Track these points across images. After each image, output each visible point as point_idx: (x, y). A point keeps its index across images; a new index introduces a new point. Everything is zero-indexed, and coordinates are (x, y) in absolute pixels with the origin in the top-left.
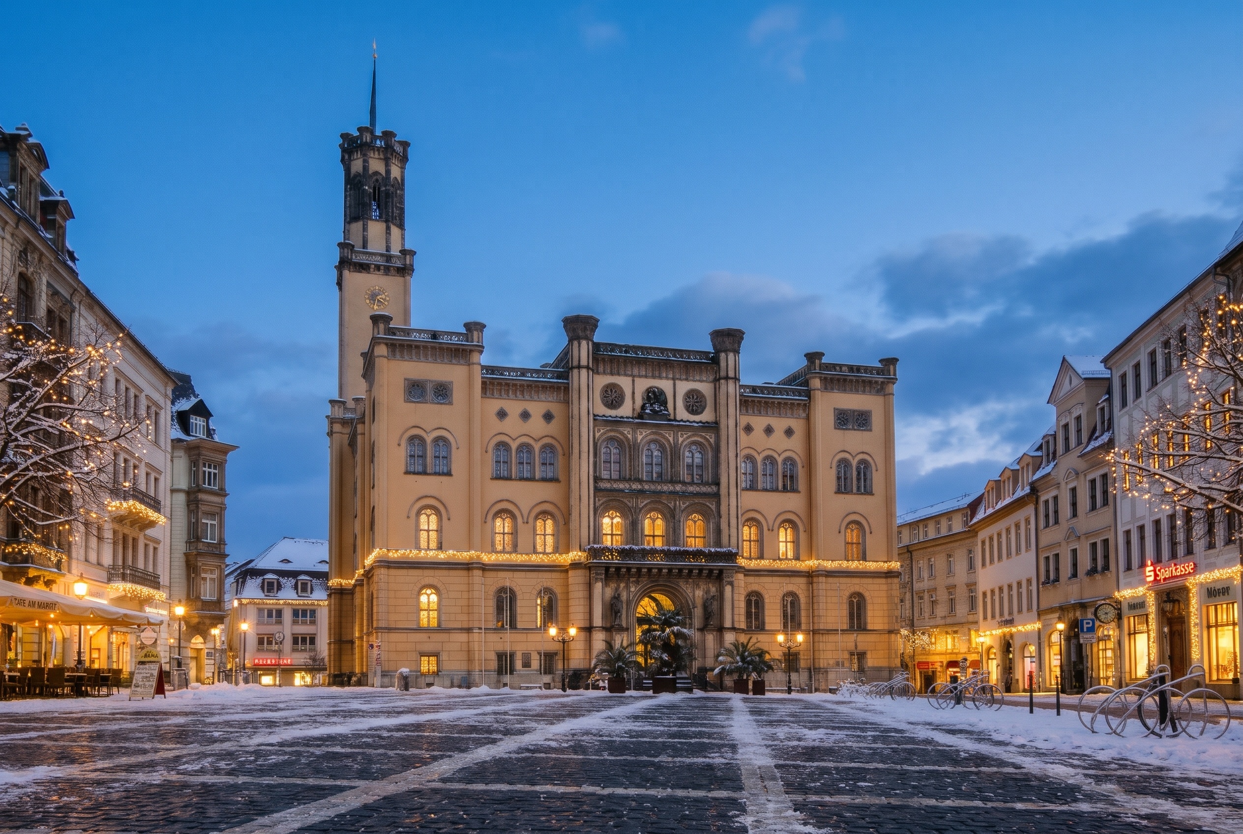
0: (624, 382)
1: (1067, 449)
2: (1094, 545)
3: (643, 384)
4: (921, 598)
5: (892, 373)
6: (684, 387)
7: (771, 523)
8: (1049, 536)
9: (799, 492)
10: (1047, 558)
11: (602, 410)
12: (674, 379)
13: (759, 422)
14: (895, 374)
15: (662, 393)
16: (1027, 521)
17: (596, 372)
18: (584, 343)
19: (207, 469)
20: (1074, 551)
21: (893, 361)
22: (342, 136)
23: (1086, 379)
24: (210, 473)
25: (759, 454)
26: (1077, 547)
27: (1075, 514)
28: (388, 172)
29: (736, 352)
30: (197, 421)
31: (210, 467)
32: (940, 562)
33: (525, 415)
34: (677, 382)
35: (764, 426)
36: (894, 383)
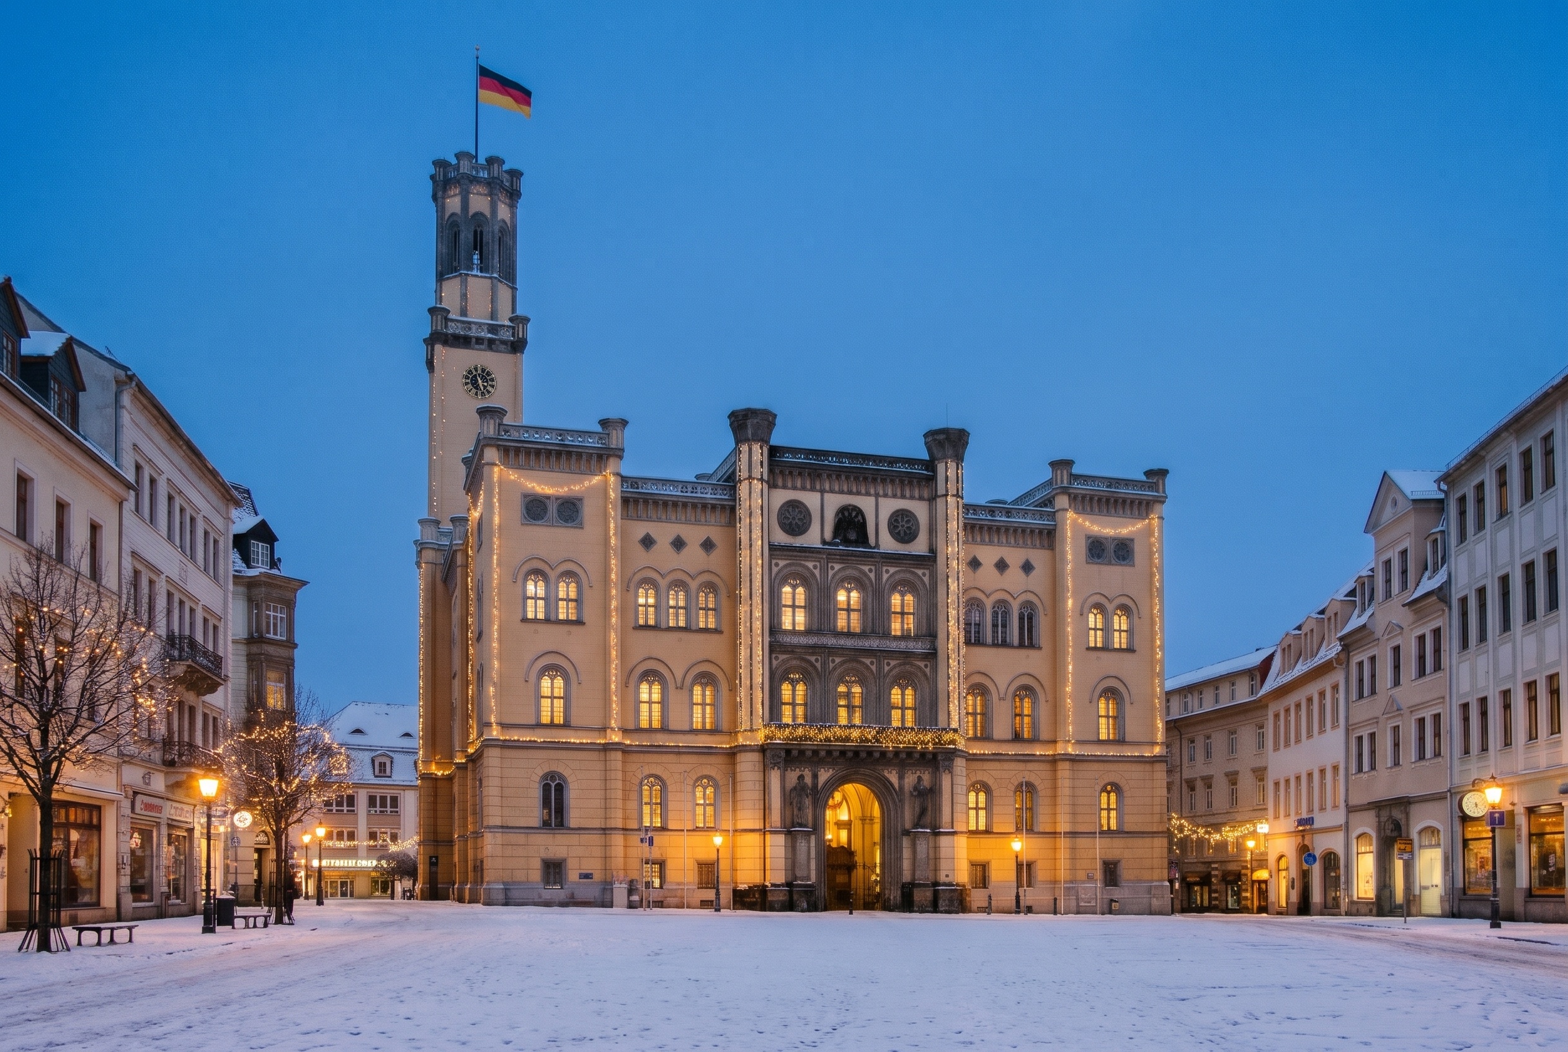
0: (811, 500)
1: (1388, 594)
2: (1421, 722)
3: (835, 502)
4: (1193, 789)
5: (1161, 490)
6: (890, 506)
7: (1002, 690)
8: (1364, 711)
9: (1040, 648)
10: (1360, 739)
11: (781, 538)
12: (877, 495)
13: (989, 554)
14: (1164, 492)
15: (860, 512)
16: (1335, 688)
17: (772, 485)
18: (756, 447)
19: (272, 613)
20: (1396, 729)
21: (1163, 473)
22: (434, 163)
23: (1415, 501)
24: (275, 618)
25: (988, 596)
26: (1399, 723)
27: (1397, 682)
28: (494, 211)
29: (959, 459)
30: (259, 548)
31: (275, 610)
32: (1219, 740)
33: (678, 544)
34: (880, 499)
35: (996, 559)
36: (1163, 502)
